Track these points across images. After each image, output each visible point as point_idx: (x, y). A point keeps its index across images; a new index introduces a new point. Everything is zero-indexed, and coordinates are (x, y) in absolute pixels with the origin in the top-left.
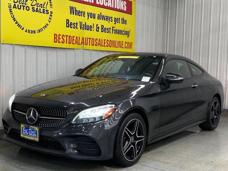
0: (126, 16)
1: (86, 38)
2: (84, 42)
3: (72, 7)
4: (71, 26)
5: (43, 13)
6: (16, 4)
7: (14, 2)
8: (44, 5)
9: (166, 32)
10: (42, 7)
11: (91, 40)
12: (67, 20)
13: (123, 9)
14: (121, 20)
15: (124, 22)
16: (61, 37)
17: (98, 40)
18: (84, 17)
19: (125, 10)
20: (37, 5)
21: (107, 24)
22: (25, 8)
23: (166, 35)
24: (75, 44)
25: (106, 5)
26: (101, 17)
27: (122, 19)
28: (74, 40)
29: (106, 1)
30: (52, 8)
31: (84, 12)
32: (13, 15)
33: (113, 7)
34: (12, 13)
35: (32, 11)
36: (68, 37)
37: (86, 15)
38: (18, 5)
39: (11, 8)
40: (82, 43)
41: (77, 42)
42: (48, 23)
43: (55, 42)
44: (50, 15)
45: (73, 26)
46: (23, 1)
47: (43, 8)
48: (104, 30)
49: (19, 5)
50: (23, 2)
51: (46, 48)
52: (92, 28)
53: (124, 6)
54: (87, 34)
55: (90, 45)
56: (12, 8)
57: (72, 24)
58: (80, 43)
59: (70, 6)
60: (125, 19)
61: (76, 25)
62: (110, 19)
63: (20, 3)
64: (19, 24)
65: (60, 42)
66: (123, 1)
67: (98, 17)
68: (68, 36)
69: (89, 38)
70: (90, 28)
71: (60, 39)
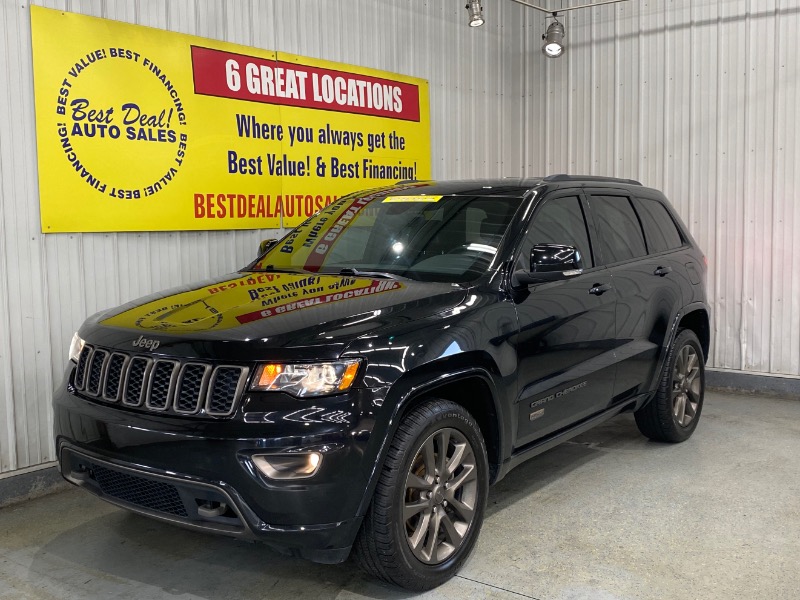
0: (402, 128)
1: (287, 197)
2: (285, 206)
3: (243, 116)
4: (243, 168)
5: (160, 140)
6: (82, 124)
7: (75, 118)
8: (160, 119)
9: (521, 162)
10: (155, 126)
11: (303, 201)
12: (230, 153)
13: (391, 110)
14: (387, 140)
15: (398, 142)
16: (214, 201)
17: (324, 199)
18: (280, 139)
19: (399, 110)
20: (141, 120)
21: (347, 155)
22: (106, 131)
23: (521, 169)
24: (258, 216)
25: (342, 102)
26: (327, 136)
27: (390, 137)
28: (253, 206)
29: (342, 92)
30: (185, 123)
31: (279, 127)
32: (73, 154)
33: (362, 105)
34: (71, 149)
35: (129, 137)
36: (235, 200)
37: (286, 134)
38: (86, 126)
39: (65, 134)
40: (277, 211)
41: (263, 211)
42: (175, 166)
43: (197, 216)
44: (181, 143)
45: (248, 167)
46: (101, 112)
47: (158, 127)
48: (338, 169)
49: (90, 124)
50: (99, 117)
51: (174, 235)
52: (303, 168)
53: (394, 101)
54: (291, 185)
55: (300, 214)
56: (69, 135)
57: (245, 161)
58: (272, 212)
59: (238, 116)
60: (399, 136)
61: (256, 165)
62: (357, 140)
63: (91, 120)
64: (91, 177)
65: (213, 216)
66: (390, 87)
67: (320, 137)
68: (234, 196)
69: (297, 197)
70: (299, 168)
71: (213, 205)
